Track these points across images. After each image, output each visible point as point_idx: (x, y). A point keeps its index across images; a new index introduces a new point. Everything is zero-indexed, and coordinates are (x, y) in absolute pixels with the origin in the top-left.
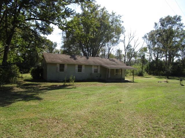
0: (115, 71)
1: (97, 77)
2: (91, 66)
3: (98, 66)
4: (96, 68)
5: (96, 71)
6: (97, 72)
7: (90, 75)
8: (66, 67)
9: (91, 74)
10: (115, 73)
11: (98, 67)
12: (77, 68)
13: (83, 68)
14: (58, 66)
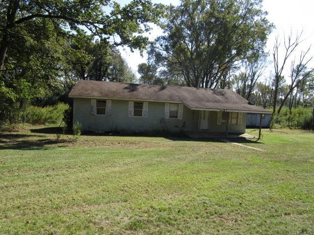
0: (220, 115)
1: (177, 126)
2: (163, 104)
3: (178, 104)
4: (174, 108)
5: (174, 115)
6: (177, 117)
7: (161, 122)
8: (109, 105)
9: (162, 120)
10: (220, 121)
11: (178, 106)
12: (131, 108)
13: (145, 108)
14: (94, 104)
